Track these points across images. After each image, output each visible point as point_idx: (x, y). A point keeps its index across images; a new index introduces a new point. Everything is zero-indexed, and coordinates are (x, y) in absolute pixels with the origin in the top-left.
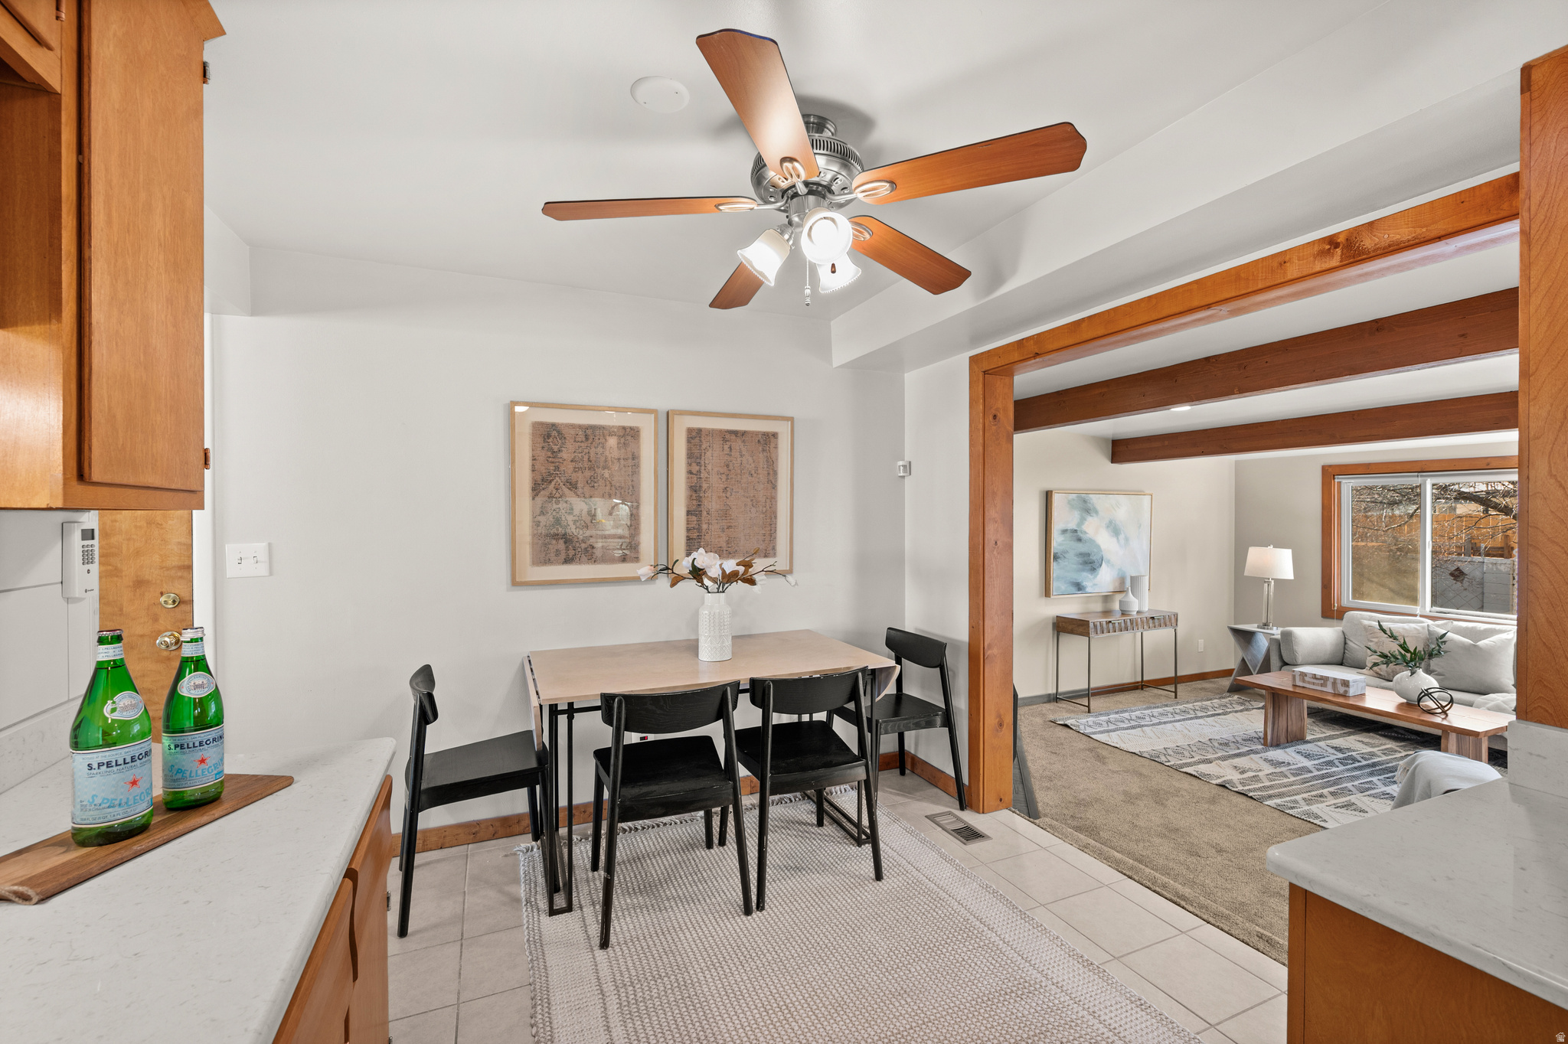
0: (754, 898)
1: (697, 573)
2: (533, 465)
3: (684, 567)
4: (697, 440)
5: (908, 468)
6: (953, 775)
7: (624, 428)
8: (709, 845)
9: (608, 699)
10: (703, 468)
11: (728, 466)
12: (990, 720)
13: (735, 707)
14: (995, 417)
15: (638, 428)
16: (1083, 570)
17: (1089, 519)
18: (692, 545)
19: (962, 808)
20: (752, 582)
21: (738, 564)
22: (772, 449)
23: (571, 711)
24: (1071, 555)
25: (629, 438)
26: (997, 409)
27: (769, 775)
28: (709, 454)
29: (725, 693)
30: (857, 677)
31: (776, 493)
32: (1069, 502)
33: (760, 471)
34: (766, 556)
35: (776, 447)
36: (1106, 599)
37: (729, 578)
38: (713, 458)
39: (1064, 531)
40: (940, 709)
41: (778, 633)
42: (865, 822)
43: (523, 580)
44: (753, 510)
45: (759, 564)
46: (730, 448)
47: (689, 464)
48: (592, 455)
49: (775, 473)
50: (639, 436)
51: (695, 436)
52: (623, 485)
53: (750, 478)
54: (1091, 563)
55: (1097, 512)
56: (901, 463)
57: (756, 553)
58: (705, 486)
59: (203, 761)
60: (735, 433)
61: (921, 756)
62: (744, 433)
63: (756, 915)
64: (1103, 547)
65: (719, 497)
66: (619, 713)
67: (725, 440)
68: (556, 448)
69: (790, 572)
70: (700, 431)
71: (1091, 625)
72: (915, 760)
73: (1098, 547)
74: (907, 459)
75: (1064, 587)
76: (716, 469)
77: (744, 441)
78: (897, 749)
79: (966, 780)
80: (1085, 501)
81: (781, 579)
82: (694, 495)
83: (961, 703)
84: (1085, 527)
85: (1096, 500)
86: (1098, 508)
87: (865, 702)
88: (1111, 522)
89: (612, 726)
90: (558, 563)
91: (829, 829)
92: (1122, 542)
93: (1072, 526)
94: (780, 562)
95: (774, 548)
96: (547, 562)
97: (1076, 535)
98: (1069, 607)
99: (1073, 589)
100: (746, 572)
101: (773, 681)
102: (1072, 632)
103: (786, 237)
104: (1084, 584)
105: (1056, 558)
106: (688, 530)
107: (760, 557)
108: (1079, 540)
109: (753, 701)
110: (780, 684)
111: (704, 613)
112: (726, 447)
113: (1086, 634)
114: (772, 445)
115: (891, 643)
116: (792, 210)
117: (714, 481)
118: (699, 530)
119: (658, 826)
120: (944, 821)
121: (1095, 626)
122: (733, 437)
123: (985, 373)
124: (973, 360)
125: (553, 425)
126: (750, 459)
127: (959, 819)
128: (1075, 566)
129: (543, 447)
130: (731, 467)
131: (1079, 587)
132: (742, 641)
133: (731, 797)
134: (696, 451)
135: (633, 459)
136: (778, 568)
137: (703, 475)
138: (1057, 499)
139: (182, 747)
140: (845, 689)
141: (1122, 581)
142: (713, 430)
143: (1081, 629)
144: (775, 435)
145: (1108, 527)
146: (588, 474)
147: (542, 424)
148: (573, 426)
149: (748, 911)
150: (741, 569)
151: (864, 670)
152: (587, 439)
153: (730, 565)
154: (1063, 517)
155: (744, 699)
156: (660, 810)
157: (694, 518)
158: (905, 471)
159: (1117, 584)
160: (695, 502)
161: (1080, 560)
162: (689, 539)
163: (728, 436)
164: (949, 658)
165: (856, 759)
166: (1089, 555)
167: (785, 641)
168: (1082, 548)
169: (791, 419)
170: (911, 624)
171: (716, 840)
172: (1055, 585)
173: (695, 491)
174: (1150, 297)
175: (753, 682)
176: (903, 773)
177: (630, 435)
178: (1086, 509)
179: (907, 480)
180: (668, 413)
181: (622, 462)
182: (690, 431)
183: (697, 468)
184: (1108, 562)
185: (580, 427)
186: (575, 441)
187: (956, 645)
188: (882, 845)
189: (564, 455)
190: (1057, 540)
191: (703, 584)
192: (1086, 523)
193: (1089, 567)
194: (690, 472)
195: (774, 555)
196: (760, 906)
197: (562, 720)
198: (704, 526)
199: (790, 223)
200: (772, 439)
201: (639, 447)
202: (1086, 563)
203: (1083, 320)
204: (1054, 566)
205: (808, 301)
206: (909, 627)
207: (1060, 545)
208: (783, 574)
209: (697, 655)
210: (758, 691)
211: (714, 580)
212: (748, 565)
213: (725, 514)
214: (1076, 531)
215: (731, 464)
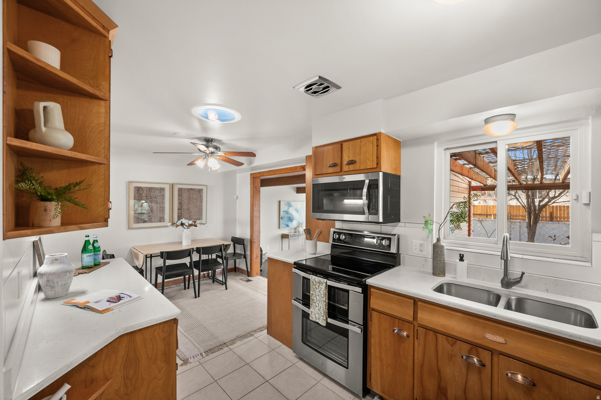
0: (197, 295)
1: (182, 224)
2: (134, 198)
3: (179, 223)
4: (181, 191)
5: (237, 197)
6: (246, 270)
7: (161, 188)
8: (185, 289)
9: (162, 253)
10: (182, 198)
11: (189, 197)
12: (254, 256)
13: (193, 254)
14: (256, 187)
15: (164, 188)
16: (289, 221)
17: (290, 208)
18: (179, 218)
19: (248, 277)
20: (196, 226)
21: (192, 222)
22: (201, 193)
23: (151, 257)
24: (285, 217)
25: (162, 190)
26: (256, 186)
27: (201, 268)
28: (184, 194)
29: (190, 250)
30: (222, 246)
31: (202, 204)
32: (285, 204)
33: (198, 199)
34: (199, 220)
35: (202, 193)
36: (295, 229)
37: (190, 225)
38: (185, 195)
39: (284, 211)
40: (243, 254)
41: (203, 239)
42: (224, 281)
43: (133, 227)
44: (196, 208)
45: (198, 222)
46: (190, 193)
47: (179, 197)
48: (151, 195)
49: (202, 199)
50: (165, 190)
51: (180, 190)
52: (160, 202)
53: (195, 200)
54: (291, 219)
55: (292, 206)
56: (235, 196)
57: (197, 219)
58: (183, 202)
59: (99, 257)
60: (191, 189)
61: (240, 267)
62: (194, 189)
63: (198, 298)
64: (294, 215)
65: (187, 205)
66: (165, 256)
67: (188, 191)
68: (141, 193)
69: (206, 224)
70: (182, 188)
71: (289, 235)
72: (239, 268)
73: (293, 215)
74: (237, 195)
75: (284, 226)
76: (186, 198)
77: (194, 191)
78: (234, 267)
79: (249, 270)
80: (289, 203)
81: (204, 225)
82: (180, 205)
83: (248, 253)
84: (289, 210)
85: (292, 203)
86: (293, 205)
87: (224, 253)
88: (296, 209)
89: (163, 259)
90: (142, 223)
91: (215, 283)
92: (299, 214)
93: (286, 210)
94: (203, 221)
95: (202, 218)
96: (138, 222)
97: (287, 212)
98: (285, 231)
99: (286, 226)
100: (195, 224)
101: (202, 248)
102: (285, 238)
103: (205, 160)
104: (289, 225)
105: (281, 218)
106: (178, 214)
107: (198, 220)
108: (288, 213)
109: (197, 252)
110: (203, 248)
111: (184, 234)
112: (189, 193)
113: (288, 238)
114: (201, 192)
115: (232, 240)
116: (206, 156)
117: (185, 201)
118: (181, 213)
119: (170, 288)
120: (243, 279)
121: (290, 236)
122: (191, 190)
123: (253, 178)
124: (251, 174)
125: (140, 187)
126: (195, 196)
127: (247, 279)
128: (287, 220)
129: (137, 193)
130: (190, 198)
131: (288, 226)
132: (193, 241)
133: (192, 273)
134: (180, 194)
135: (163, 196)
136: (203, 223)
137: (183, 200)
138: (282, 203)
139: (95, 255)
140: (219, 249)
141: (299, 224)
142: (185, 188)
143: (287, 237)
144: (202, 190)
145: (295, 210)
146: (150, 200)
147: (137, 187)
148: (146, 188)
149: (196, 297)
150: (193, 223)
151: (223, 245)
152: (150, 191)
153: (190, 222)
154: (284, 208)
155: (195, 253)
156: (175, 276)
157: (180, 211)
158: (236, 198)
159: (298, 225)
160: (180, 207)
161: (288, 219)
162: (178, 216)
163: (189, 190)
164: (245, 243)
165: (222, 264)
166: (290, 217)
167: (204, 240)
168: (288, 215)
169: (207, 186)
170: (238, 235)
171: (187, 288)
172: (281, 225)
173: (180, 204)
174: (280, 169)
175: (197, 248)
176: (236, 272)
177: (163, 189)
178: (289, 205)
179: (237, 200)
180: (173, 184)
181: (160, 197)
182: (179, 188)
183: (181, 198)
184: (295, 219)
185: (148, 188)
186: (146, 191)
187: (247, 240)
188: (227, 284)
189: (144, 195)
190: (282, 214)
191: (183, 227)
192: (290, 209)
193: (290, 220)
194: (179, 199)
195: (202, 219)
196: (199, 296)
197: (149, 259)
198: (183, 213)
199: (206, 158)
200: (201, 191)
201: (165, 193)
202: (289, 219)
203: (270, 170)
204: (281, 220)
205: (209, 172)
206: (238, 236)
207: (282, 215)
208: (204, 224)
209: (182, 244)
210: (198, 250)
211: (186, 226)
212: (195, 222)
213: (188, 209)
214: (287, 211)
215: (190, 197)
